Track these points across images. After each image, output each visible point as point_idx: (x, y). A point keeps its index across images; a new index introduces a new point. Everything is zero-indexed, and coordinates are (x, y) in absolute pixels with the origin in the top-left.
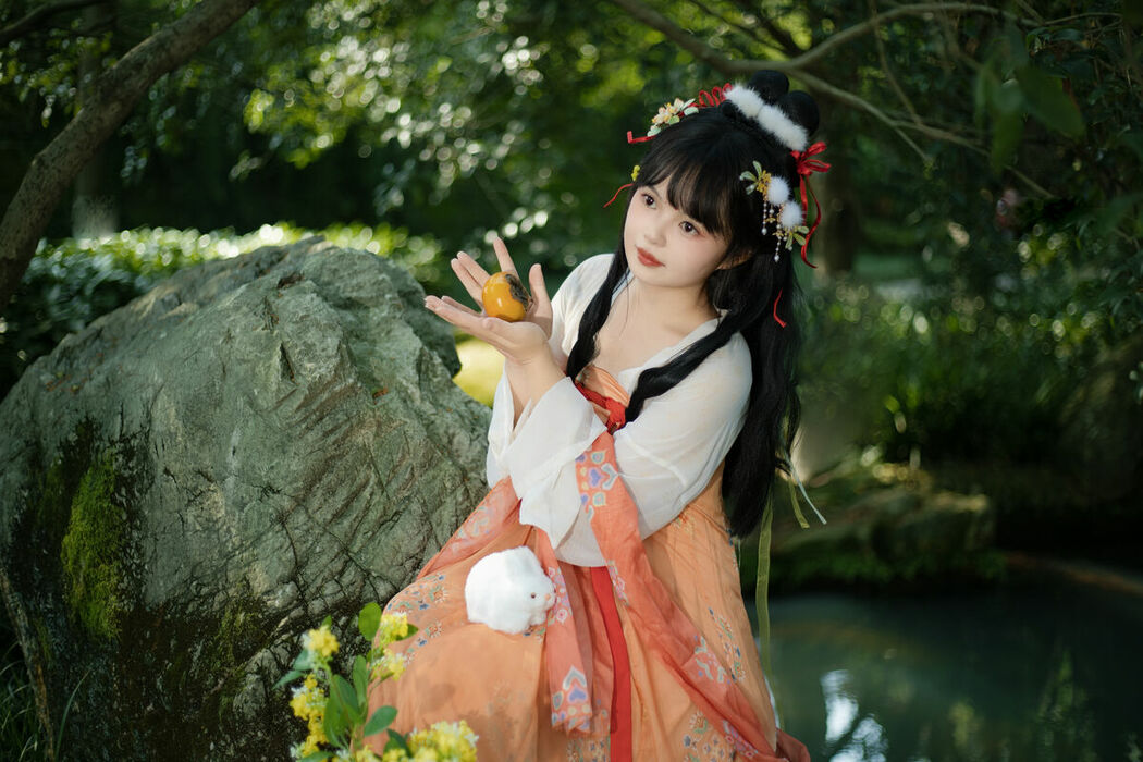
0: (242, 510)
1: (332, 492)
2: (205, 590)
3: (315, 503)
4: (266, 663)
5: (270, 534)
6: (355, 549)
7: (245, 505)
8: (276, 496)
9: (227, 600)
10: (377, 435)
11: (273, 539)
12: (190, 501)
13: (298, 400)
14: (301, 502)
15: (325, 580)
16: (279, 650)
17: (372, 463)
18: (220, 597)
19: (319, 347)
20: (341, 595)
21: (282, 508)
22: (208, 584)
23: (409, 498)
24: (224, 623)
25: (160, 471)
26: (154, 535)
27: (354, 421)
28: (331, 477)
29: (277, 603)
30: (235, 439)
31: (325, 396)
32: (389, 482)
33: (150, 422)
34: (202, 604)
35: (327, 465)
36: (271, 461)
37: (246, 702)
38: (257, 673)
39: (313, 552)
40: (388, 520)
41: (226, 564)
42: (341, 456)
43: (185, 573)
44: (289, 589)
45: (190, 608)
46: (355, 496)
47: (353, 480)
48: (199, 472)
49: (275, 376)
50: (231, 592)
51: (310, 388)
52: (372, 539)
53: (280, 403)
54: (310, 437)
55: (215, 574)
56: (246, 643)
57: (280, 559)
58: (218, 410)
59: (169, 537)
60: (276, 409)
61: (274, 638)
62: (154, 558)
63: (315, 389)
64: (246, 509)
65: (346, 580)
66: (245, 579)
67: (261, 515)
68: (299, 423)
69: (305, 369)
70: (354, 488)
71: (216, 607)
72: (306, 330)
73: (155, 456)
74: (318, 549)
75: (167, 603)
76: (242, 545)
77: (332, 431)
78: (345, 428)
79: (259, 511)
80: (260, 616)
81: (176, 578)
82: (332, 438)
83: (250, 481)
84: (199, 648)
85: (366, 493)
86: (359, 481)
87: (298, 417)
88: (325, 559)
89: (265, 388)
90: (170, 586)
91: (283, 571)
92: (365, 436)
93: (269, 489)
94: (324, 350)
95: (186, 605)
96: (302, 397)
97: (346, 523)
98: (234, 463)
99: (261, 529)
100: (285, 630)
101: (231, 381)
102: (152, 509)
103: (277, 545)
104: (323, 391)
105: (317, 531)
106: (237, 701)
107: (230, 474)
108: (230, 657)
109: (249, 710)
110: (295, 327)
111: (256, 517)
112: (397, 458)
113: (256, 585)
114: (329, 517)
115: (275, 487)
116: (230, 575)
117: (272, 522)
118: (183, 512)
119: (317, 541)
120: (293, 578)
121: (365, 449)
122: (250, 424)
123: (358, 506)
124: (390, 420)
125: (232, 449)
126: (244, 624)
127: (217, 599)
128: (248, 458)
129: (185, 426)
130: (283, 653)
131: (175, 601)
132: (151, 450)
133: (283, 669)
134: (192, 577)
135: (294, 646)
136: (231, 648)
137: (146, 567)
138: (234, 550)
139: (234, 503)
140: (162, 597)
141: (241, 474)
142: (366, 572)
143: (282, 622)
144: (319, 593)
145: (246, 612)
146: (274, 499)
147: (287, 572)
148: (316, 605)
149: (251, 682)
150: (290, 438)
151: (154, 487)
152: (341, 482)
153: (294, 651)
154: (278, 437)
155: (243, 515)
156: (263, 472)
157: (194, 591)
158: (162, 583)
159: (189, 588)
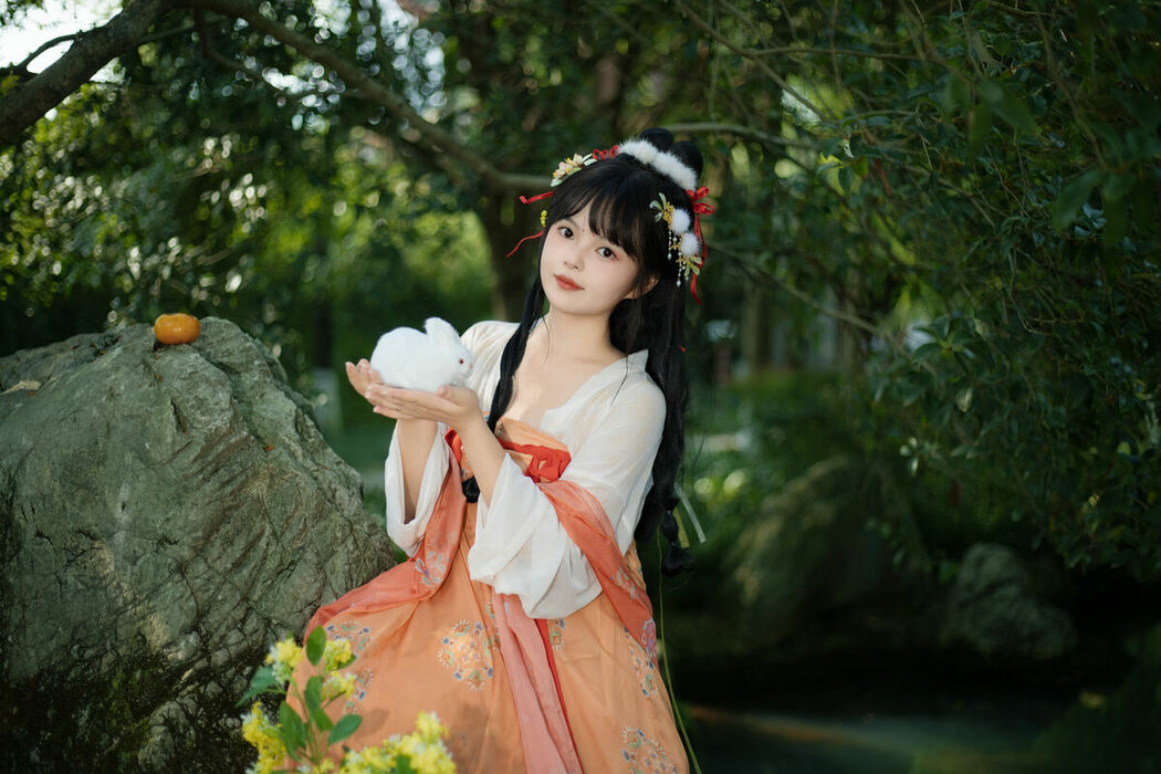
0: (134, 563)
1: (229, 541)
2: (89, 653)
3: (215, 552)
4: (173, 714)
5: (170, 584)
6: (256, 597)
7: (138, 558)
8: (174, 547)
9: (118, 659)
10: (270, 487)
11: (172, 589)
12: (69, 561)
13: (195, 451)
14: (200, 551)
15: (228, 628)
16: (187, 701)
17: (266, 515)
18: (109, 658)
19: (211, 402)
20: (244, 644)
21: (182, 558)
22: (94, 646)
23: (302, 548)
24: (115, 684)
25: (30, 533)
26: (22, 601)
27: (250, 472)
28: (229, 527)
29: (180, 656)
30: (124, 494)
31: (221, 448)
32: (283, 533)
33: (14, 489)
34: (87, 668)
35: (223, 517)
36: (167, 513)
37: (154, 753)
38: (164, 724)
39: (215, 601)
40: (285, 569)
41: (116, 621)
42: (237, 507)
43: (65, 636)
44: (193, 639)
45: (72, 674)
46: (251, 546)
47: (250, 530)
48: (80, 531)
49: (170, 430)
50: (122, 651)
51: (206, 440)
52: (270, 587)
53: (175, 454)
54: (208, 487)
55: (102, 633)
56: (144, 699)
57: (181, 608)
58: (101, 468)
59: (43, 601)
60: (170, 461)
61: (178, 691)
62: (22, 627)
63: (212, 441)
64: (139, 563)
65: (249, 627)
66: (140, 633)
67: (158, 567)
68: (195, 475)
69: (199, 422)
70: (251, 538)
71: (105, 669)
72: (196, 385)
73: (22, 522)
74: (220, 598)
75: (40, 676)
76: (135, 599)
77: (228, 482)
78: (241, 478)
79: (155, 563)
80: (161, 671)
81: (52, 645)
82: (229, 489)
83: (142, 535)
84: (86, 713)
85: (263, 543)
86: (255, 531)
87: (195, 468)
88: (227, 607)
89: (159, 440)
90: (44, 654)
91: (185, 620)
92: (258, 488)
93: (164, 541)
94: (217, 404)
95: (67, 672)
96: (199, 449)
97: (245, 572)
98: (123, 517)
99: (159, 580)
100: (190, 681)
101: (116, 438)
102: (19, 574)
103: (178, 595)
104: (219, 442)
105: (217, 580)
106: (142, 754)
107: (119, 529)
108: (128, 714)
109: (158, 761)
110: (184, 383)
111: (152, 568)
112: (290, 509)
113: (154, 638)
114: (229, 566)
115: (172, 539)
116: (122, 632)
117: (171, 573)
118: (60, 574)
119: (218, 589)
120: (195, 628)
121: (259, 500)
122: (141, 479)
123: (256, 556)
124: (283, 472)
125: (120, 505)
126: (142, 680)
127: (105, 660)
128: (140, 512)
129: (63, 486)
130: (190, 704)
131: (51, 671)
132: (18, 515)
133: (192, 719)
134: (73, 641)
135: (201, 696)
136: (128, 706)
137: (10, 639)
138: (126, 605)
139: (125, 558)
140: (33, 669)
141: (132, 528)
142: (268, 622)
143: (187, 675)
144: (222, 643)
145: (143, 669)
146: (171, 550)
147: (189, 621)
148: (220, 657)
149: (158, 734)
150: (186, 489)
151: (22, 553)
152: (238, 532)
153: (202, 701)
154: (173, 489)
155: (136, 569)
156: (158, 524)
157: (76, 656)
158: (32, 653)
159: (69, 654)
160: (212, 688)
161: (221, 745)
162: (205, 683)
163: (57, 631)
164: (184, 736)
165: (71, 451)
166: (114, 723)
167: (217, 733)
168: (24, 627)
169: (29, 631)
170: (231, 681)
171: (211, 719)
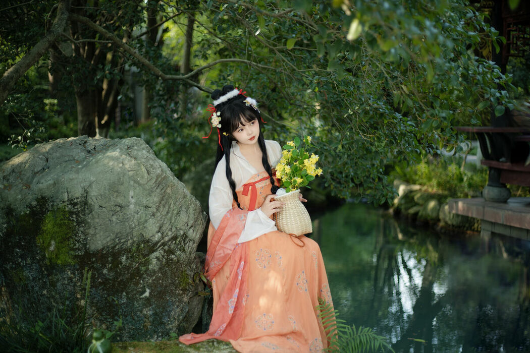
0: (137, 214)
1: (164, 206)
2: (122, 241)
3: (161, 209)
4: (158, 255)
5: (150, 219)
6: (173, 222)
7: (139, 212)
8: (151, 209)
9: (134, 242)
10: (171, 189)
11: (151, 221)
12: (113, 214)
13: (154, 181)
14: (157, 210)
15: (168, 231)
16: (161, 251)
17: (171, 198)
18: (131, 241)
21: (153, 212)
22: (124, 238)
23: (181, 207)
24: (134, 248)
25: (97, 207)
26: (94, 227)
27: (167, 186)
28: (164, 202)
29: (156, 239)
30: (131, 193)
31: (160, 179)
32: (176, 203)
33: (87, 193)
34: (123, 245)
35: (162, 200)
36: (147, 199)
37: (154, 266)
38: (156, 258)
40: (179, 213)
41: (132, 231)
42: (164, 196)
43: (113, 236)
44: (159, 234)
45: (117, 247)
46: (169, 207)
47: (168, 202)
48: (116, 205)
49: (146, 174)
50: (135, 239)
51: (156, 177)
52: (176, 219)
53: (148, 181)
54: (158, 191)
55: (127, 235)
56: (146, 252)
57: (155, 226)
58: (122, 186)
59: (104, 226)
60: (147, 184)
61: (157, 249)
62: (95, 234)
64: (140, 213)
65: (173, 230)
66: (141, 234)
67: (146, 215)
68: (154, 187)
69: (153, 172)
70: (169, 205)
71: (129, 245)
72: (148, 160)
73: (92, 203)
74: (165, 222)
75: (103, 248)
76: (139, 224)
77: (162, 189)
78: (165, 188)
79: (145, 213)
80: (150, 244)
81: (109, 239)
82: (163, 191)
83: (139, 206)
84: (124, 258)
85: (172, 206)
86: (170, 203)
87: (154, 185)
88: (167, 225)
89: (143, 177)
90: (105, 242)
91: (157, 229)
92: (169, 191)
93: (147, 207)
94: (156, 166)
95: (115, 246)
96: (155, 180)
97: (170, 215)
98: (133, 201)
99: (147, 218)
100: (160, 246)
101: (126, 177)
102: (93, 219)
103: (153, 222)
104: (159, 177)
105: (164, 217)
106: (150, 267)
107: (131, 204)
108: (141, 257)
109: (156, 268)
110: (145, 160)
111: (144, 215)
113: (147, 235)
114: (165, 213)
115: (149, 206)
116: (134, 234)
117: (151, 216)
118: (110, 218)
119: (164, 220)
120: (159, 232)
121: (169, 194)
122: (137, 189)
123: (171, 210)
124: (174, 185)
125: (131, 197)
126: (144, 247)
127: (128, 242)
128: (138, 199)
129: (109, 192)
130: (162, 252)
131: (108, 247)
132: (90, 201)
133: (163, 256)
134: (116, 238)
135: (165, 250)
136: (141, 255)
137: (89, 239)
138: (135, 226)
139: (134, 212)
140: (100, 246)
141: (136, 204)
142: (176, 228)
143: (159, 244)
144: (167, 235)
145: (144, 244)
146: (150, 210)
147: (158, 230)
148: (166, 239)
149: (154, 261)
150: (152, 192)
151: (93, 212)
152: (166, 203)
153: (165, 251)
154: (147, 192)
155: (139, 215)
156: (144, 201)
157: (118, 242)
158: (100, 242)
159: (115, 241)
160: (166, 248)
161: (172, 263)
162: (164, 246)
163: (110, 235)
164: (162, 261)
165: (111, 181)
166: (137, 260)
167: (170, 260)
168: (96, 235)
169: (98, 236)
170: (170, 245)
171: (168, 256)
